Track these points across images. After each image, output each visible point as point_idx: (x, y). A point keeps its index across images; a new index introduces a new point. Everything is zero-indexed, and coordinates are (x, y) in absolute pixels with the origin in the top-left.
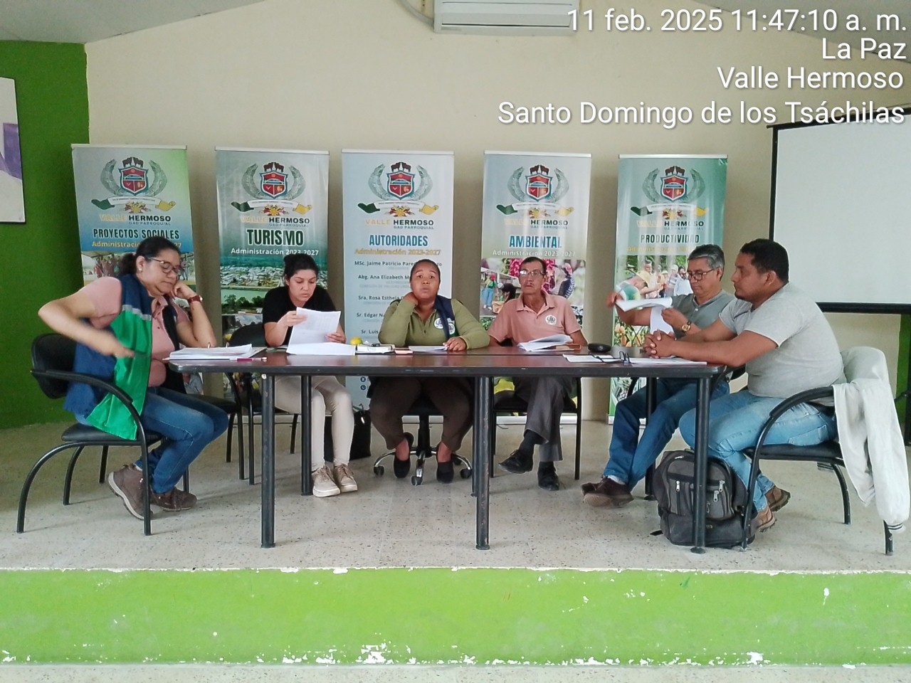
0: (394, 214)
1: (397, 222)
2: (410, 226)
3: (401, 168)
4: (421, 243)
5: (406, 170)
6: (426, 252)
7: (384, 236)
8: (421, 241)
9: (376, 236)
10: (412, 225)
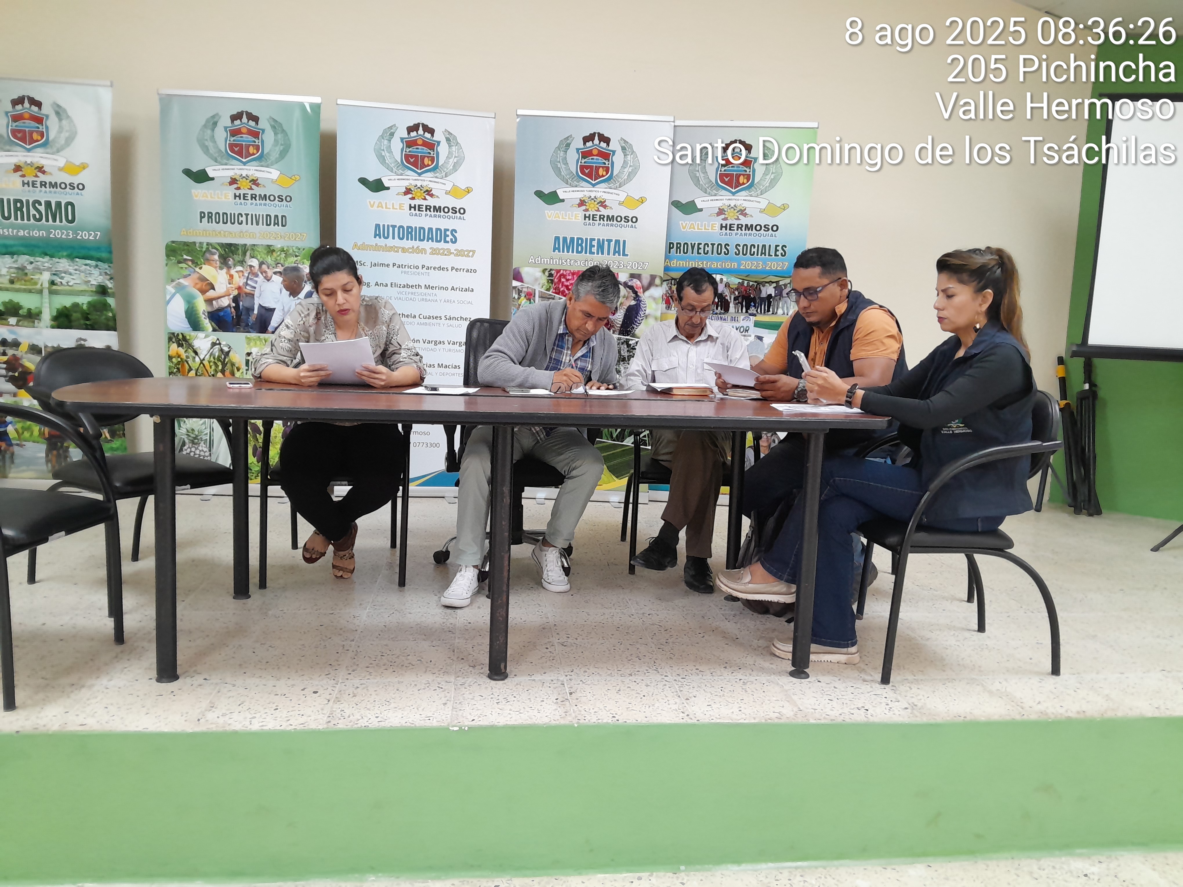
0: (410, 196)
1: (414, 208)
2: (432, 213)
3: (421, 131)
4: (448, 239)
5: (428, 135)
6: (455, 252)
7: (396, 226)
8: (448, 236)
9: (384, 226)
10: (435, 213)
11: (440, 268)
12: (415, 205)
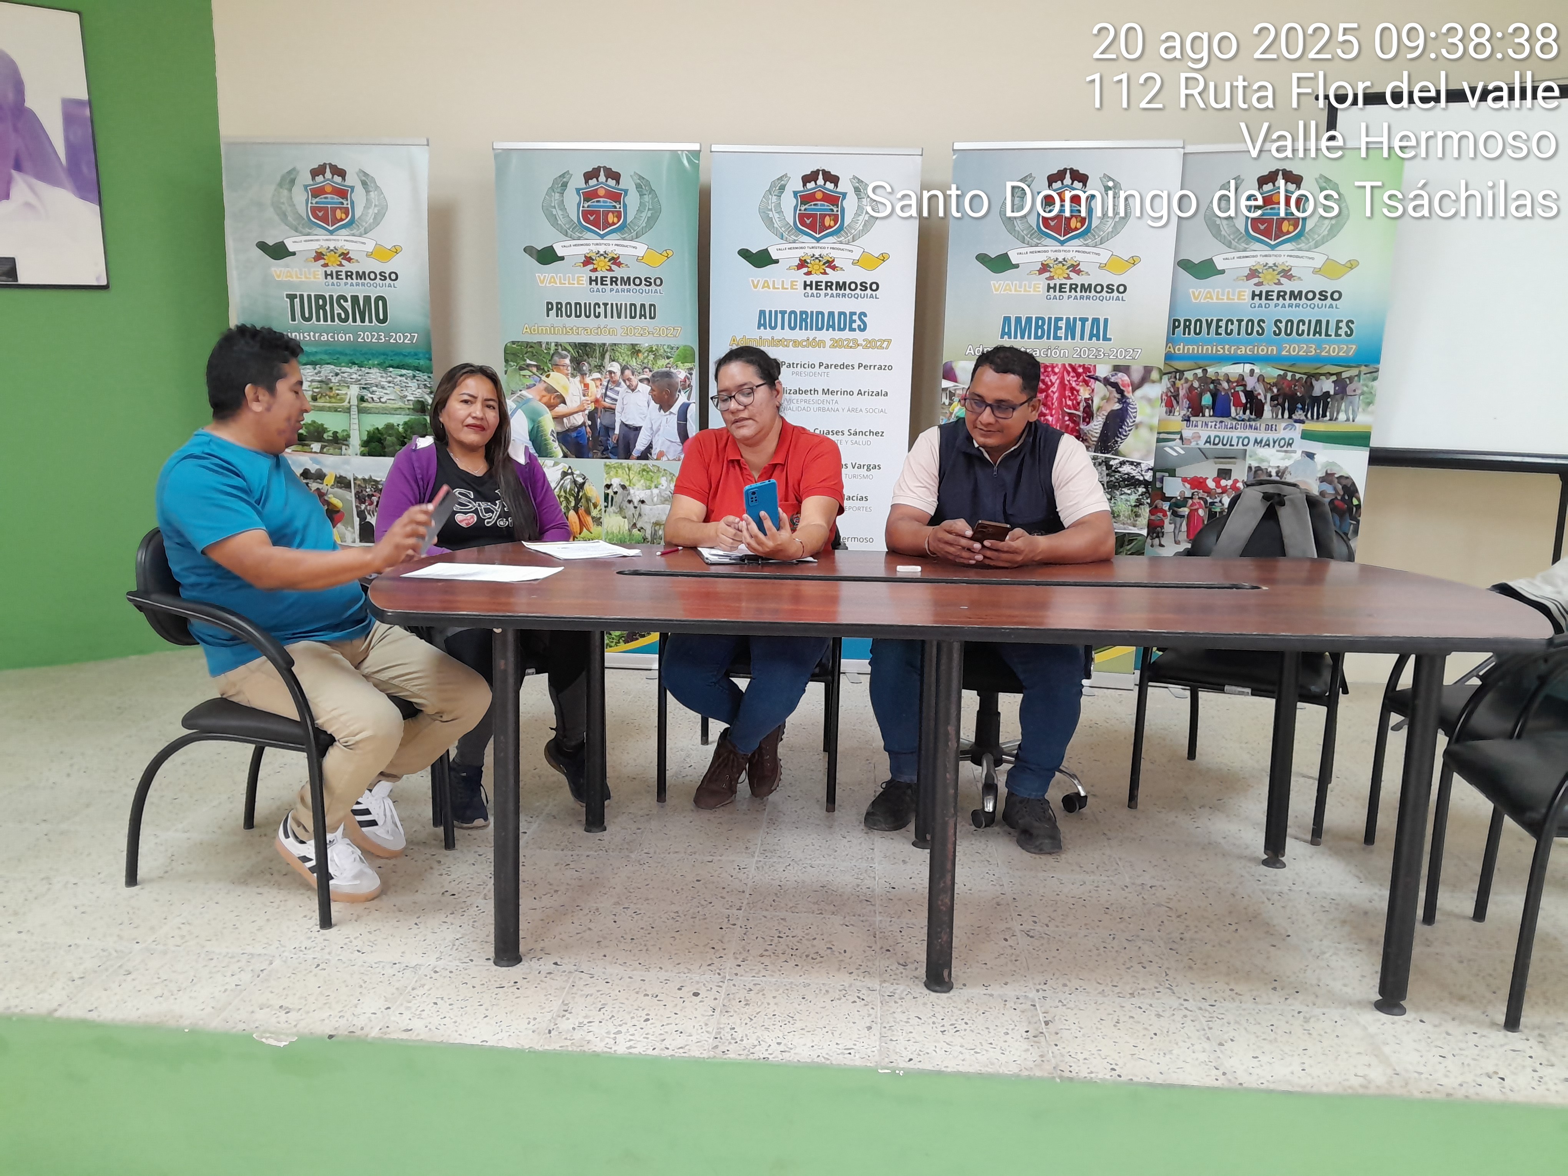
0: (805, 270)
1: (811, 285)
2: (834, 292)
3: (820, 181)
4: (855, 326)
5: (830, 186)
6: (864, 343)
7: (785, 312)
8: (855, 321)
9: (770, 312)
10: (838, 291)
11: (844, 366)
12: (811, 282)
